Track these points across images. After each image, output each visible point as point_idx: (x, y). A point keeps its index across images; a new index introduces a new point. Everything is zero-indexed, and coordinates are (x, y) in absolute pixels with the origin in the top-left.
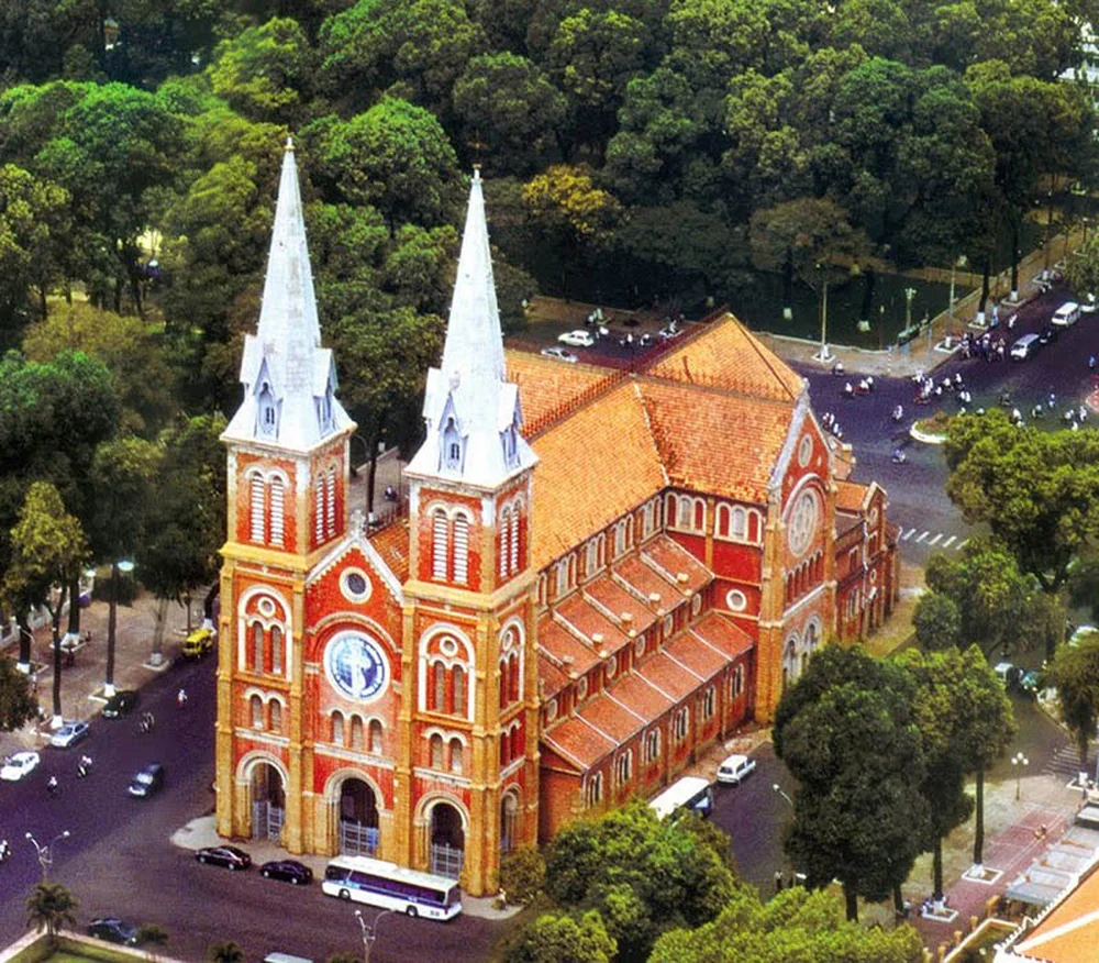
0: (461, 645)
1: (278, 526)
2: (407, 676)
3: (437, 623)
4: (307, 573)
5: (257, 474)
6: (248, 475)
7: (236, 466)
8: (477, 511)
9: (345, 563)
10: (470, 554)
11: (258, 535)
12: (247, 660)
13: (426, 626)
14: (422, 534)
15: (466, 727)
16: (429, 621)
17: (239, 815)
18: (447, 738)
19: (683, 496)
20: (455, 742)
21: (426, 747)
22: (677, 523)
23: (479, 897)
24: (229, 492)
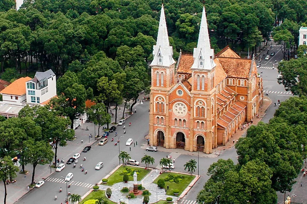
0: (203, 102)
1: (162, 82)
2: (192, 110)
3: (198, 99)
4: (169, 91)
5: (158, 72)
6: (156, 73)
7: (153, 71)
8: (207, 75)
9: (178, 88)
10: (205, 84)
11: (158, 85)
12: (156, 110)
13: (196, 99)
14: (195, 81)
15: (205, 119)
16: (196, 98)
17: (154, 142)
18: (200, 122)
19: (231, 78)
20: (202, 122)
21: (196, 124)
22: (229, 84)
23: (208, 154)
24: (152, 77)
